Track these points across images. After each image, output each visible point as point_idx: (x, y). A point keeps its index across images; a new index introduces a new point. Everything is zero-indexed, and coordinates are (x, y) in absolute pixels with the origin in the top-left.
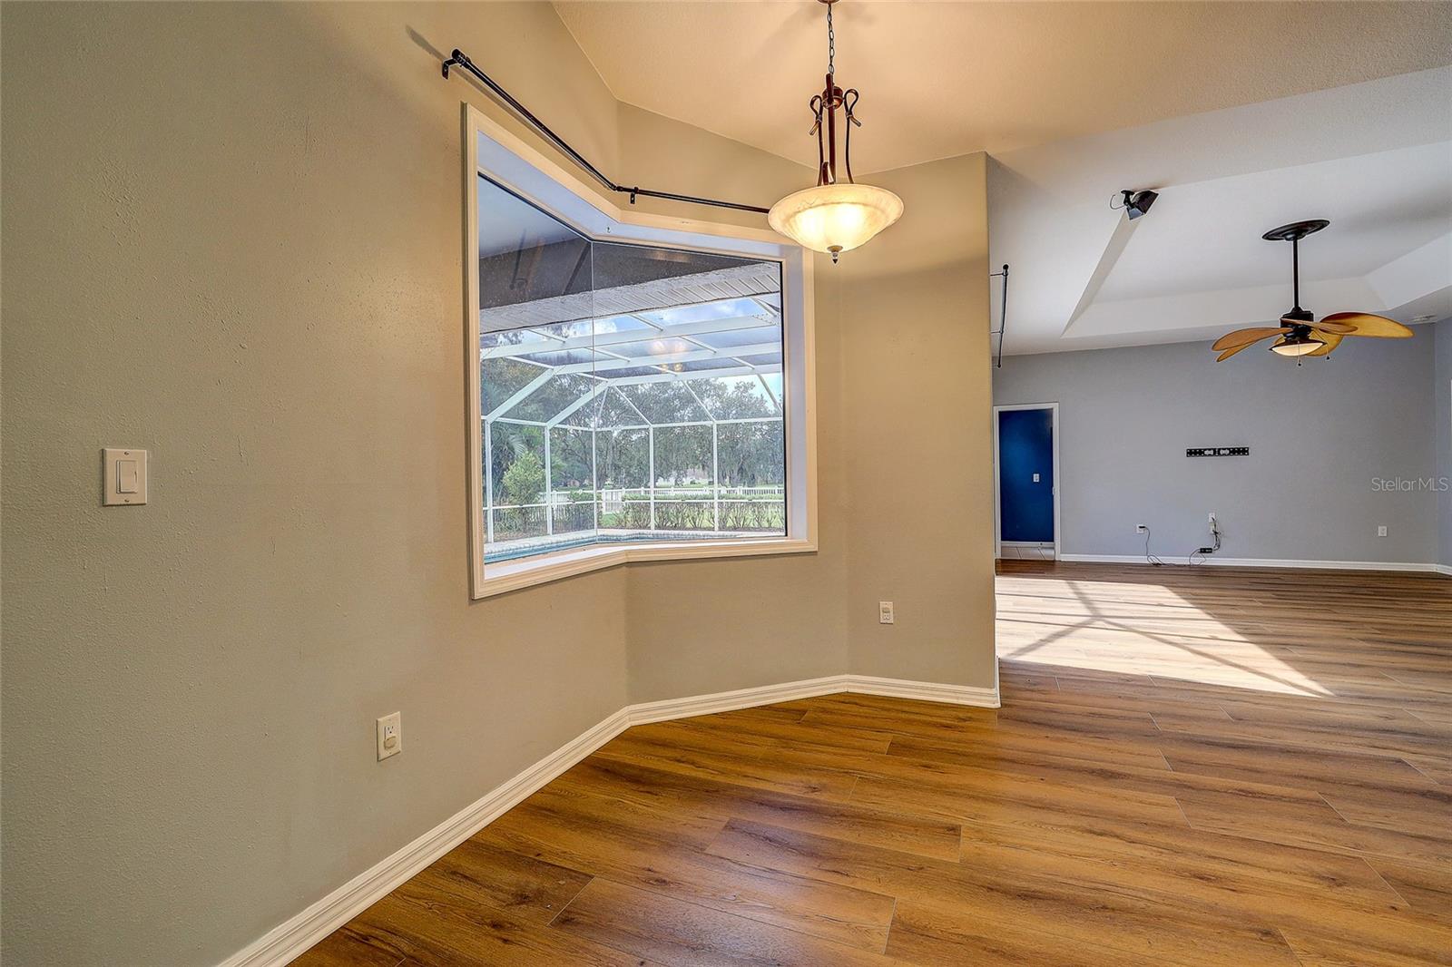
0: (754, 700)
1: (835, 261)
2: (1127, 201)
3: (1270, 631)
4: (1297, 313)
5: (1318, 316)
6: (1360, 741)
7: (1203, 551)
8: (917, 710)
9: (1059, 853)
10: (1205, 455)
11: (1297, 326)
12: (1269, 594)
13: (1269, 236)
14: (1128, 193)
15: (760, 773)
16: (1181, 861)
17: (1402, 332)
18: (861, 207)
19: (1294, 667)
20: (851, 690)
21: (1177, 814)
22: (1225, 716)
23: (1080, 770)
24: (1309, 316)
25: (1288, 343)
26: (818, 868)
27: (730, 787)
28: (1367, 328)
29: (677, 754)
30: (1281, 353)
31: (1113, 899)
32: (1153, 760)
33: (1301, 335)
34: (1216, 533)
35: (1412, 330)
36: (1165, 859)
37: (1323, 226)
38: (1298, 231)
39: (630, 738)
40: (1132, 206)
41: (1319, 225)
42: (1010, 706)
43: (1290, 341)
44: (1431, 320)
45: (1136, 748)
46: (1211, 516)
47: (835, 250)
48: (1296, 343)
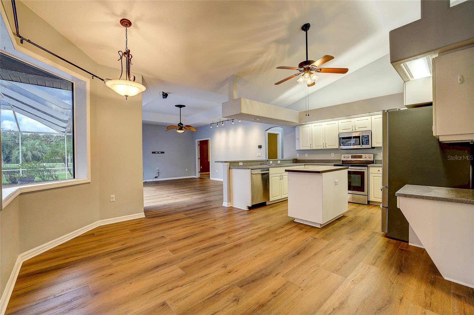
0: (72, 237)
1: (126, 99)
2: (163, 94)
3: (180, 191)
4: (180, 123)
5: (184, 125)
7: (156, 177)
8: (130, 222)
9: (183, 232)
10: (155, 153)
11: (180, 126)
13: (176, 106)
15: (103, 249)
16: (199, 225)
17: (196, 131)
18: (139, 89)
20: (101, 225)
21: (192, 221)
22: (185, 206)
23: (172, 221)
24: (182, 124)
25: (179, 130)
26: (145, 253)
27: (99, 254)
29: (65, 257)
30: (178, 132)
31: (196, 233)
32: (181, 215)
33: (181, 129)
34: (158, 173)
36: (197, 226)
38: (181, 106)
39: (25, 265)
40: (163, 96)
41: (184, 106)
42: (147, 216)
45: (178, 215)
46: (157, 168)
47: (127, 96)
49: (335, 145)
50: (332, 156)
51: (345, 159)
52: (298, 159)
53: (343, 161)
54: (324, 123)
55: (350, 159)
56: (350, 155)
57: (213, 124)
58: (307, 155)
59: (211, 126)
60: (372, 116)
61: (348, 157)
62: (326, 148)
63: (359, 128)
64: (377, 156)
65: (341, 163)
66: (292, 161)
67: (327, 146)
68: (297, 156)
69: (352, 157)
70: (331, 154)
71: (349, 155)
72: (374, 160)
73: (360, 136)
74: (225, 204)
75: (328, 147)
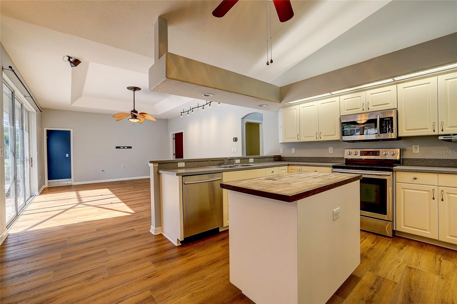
2: (69, 60)
4: (134, 111)
5: (139, 112)
6: (127, 226)
10: (121, 148)
11: (134, 114)
12: (132, 187)
13: (128, 88)
14: (69, 58)
17: (155, 120)
19: (129, 207)
22: (95, 230)
24: (136, 112)
28: (148, 117)
30: (131, 121)
33: (135, 117)
35: (156, 119)
37: (140, 90)
38: (135, 89)
40: (71, 62)
43: (132, 118)
44: (167, 119)
48: (133, 119)
49: (335, 135)
50: (330, 152)
51: (350, 157)
52: (282, 156)
53: (346, 159)
54: (317, 102)
55: (359, 157)
56: (359, 151)
57: (184, 112)
58: (293, 150)
59: (181, 115)
60: (398, 85)
61: (355, 154)
62: (320, 140)
63: (374, 106)
64: (404, 152)
65: (343, 163)
66: (273, 159)
67: (322, 137)
68: (281, 151)
69: (362, 153)
70: (329, 148)
71: (357, 150)
72: (400, 159)
73: (376, 119)
74: (153, 230)
75: (323, 139)
